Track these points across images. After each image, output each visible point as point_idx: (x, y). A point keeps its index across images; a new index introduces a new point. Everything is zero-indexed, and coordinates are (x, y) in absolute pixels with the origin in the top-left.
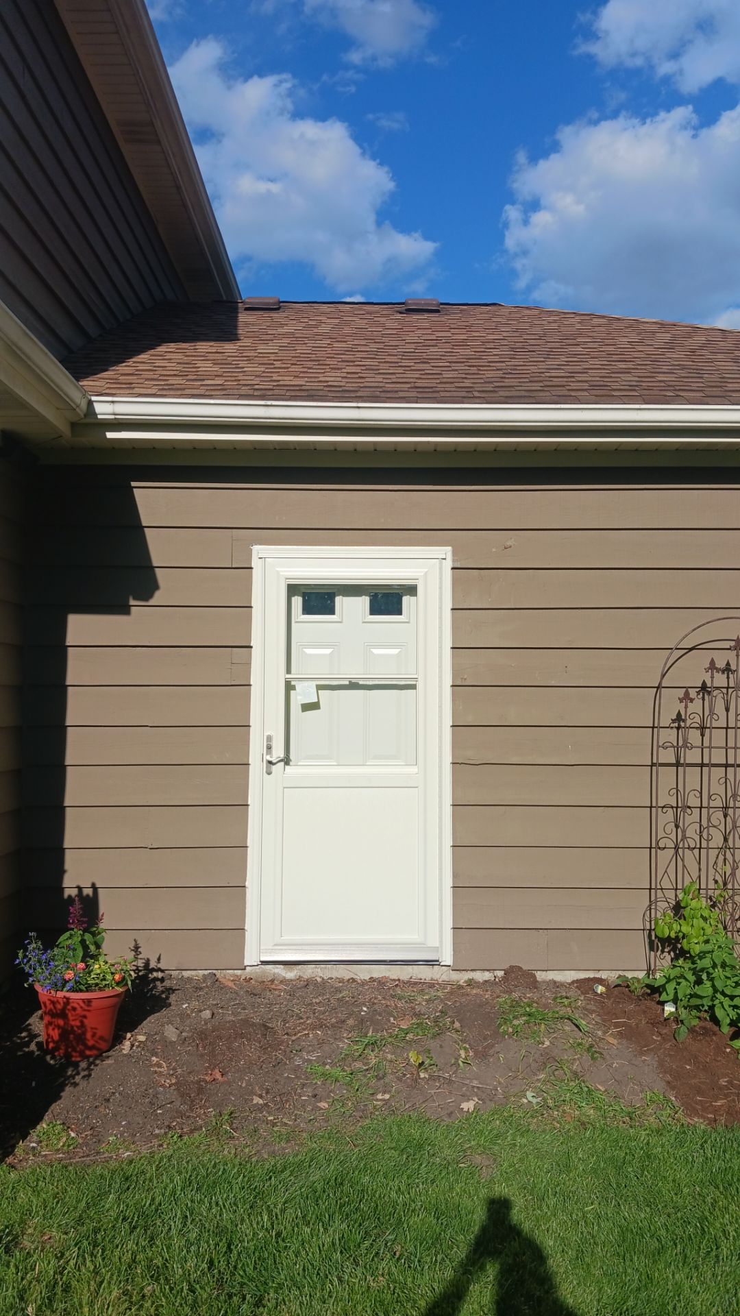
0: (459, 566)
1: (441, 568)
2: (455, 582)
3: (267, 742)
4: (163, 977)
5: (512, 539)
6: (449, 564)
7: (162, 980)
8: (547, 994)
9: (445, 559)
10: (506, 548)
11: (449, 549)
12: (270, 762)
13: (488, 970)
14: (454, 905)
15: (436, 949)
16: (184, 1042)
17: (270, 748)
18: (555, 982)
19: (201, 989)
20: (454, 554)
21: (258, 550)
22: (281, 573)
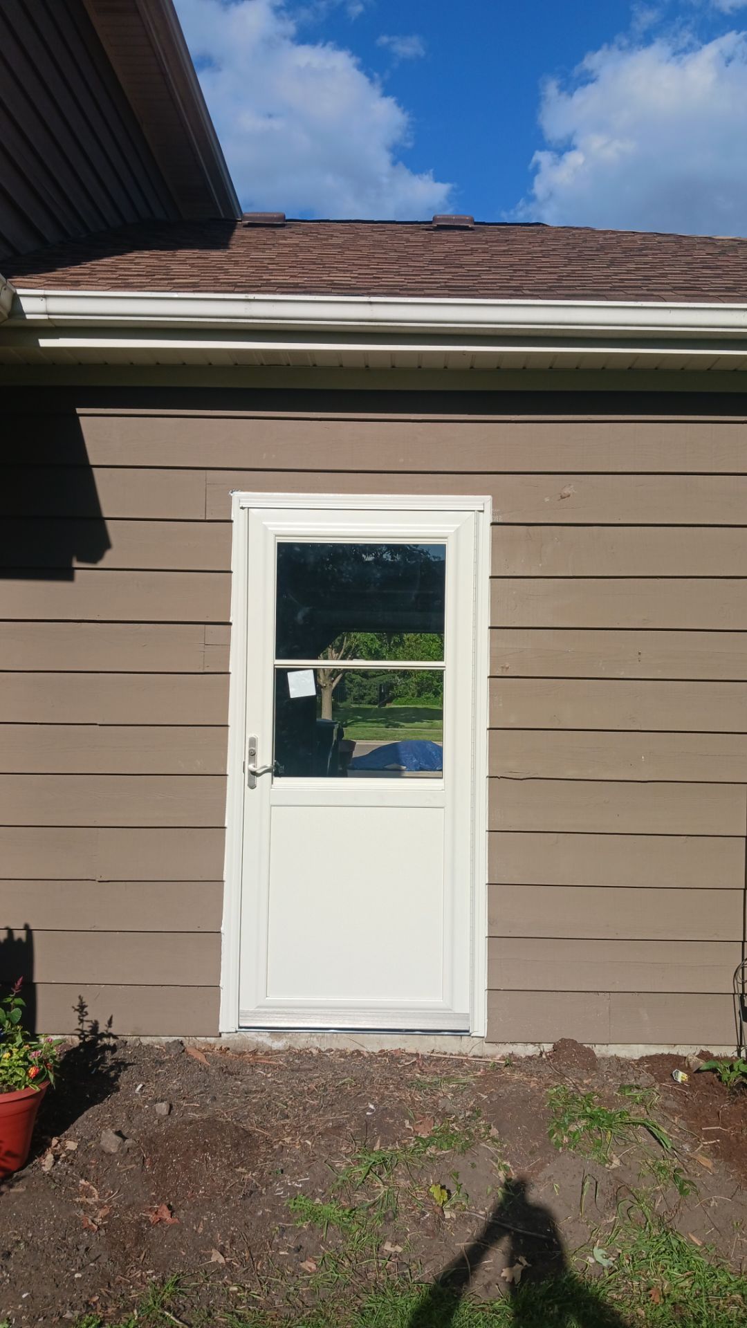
0: (501, 521)
1: (477, 523)
2: (495, 542)
3: (250, 747)
4: (115, 1045)
5: (570, 485)
6: (487, 518)
7: (114, 1049)
8: (610, 1080)
9: (483, 511)
10: (562, 498)
11: (488, 498)
12: (254, 773)
13: (532, 1043)
14: (490, 960)
15: (466, 1017)
16: (125, 1156)
17: (254, 755)
18: (618, 1059)
19: (162, 1063)
20: (495, 505)
21: (239, 498)
22: (270, 529)
